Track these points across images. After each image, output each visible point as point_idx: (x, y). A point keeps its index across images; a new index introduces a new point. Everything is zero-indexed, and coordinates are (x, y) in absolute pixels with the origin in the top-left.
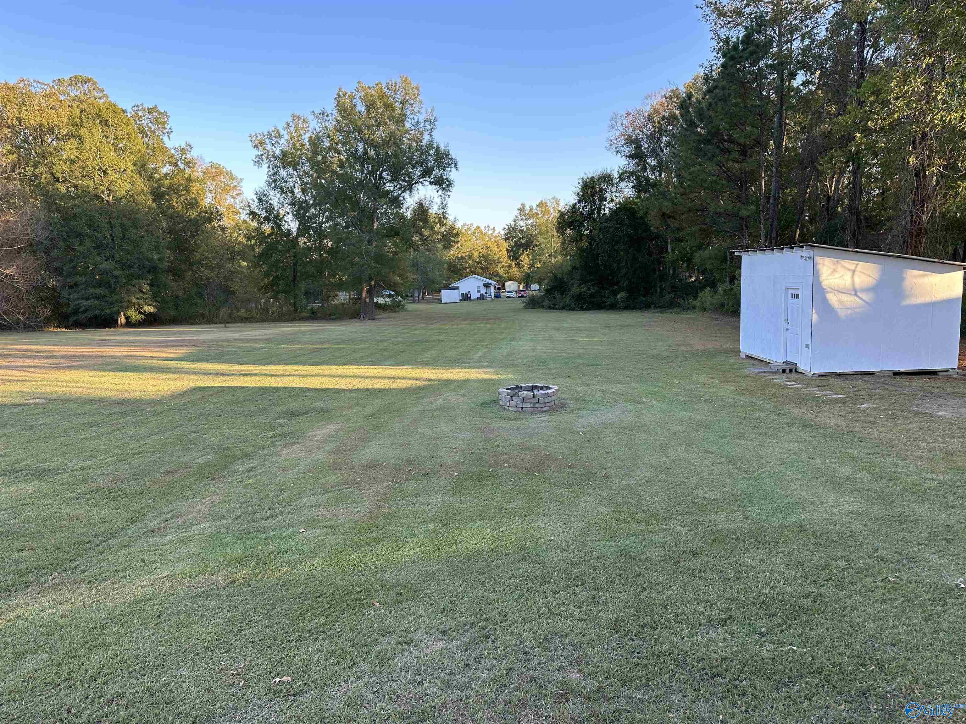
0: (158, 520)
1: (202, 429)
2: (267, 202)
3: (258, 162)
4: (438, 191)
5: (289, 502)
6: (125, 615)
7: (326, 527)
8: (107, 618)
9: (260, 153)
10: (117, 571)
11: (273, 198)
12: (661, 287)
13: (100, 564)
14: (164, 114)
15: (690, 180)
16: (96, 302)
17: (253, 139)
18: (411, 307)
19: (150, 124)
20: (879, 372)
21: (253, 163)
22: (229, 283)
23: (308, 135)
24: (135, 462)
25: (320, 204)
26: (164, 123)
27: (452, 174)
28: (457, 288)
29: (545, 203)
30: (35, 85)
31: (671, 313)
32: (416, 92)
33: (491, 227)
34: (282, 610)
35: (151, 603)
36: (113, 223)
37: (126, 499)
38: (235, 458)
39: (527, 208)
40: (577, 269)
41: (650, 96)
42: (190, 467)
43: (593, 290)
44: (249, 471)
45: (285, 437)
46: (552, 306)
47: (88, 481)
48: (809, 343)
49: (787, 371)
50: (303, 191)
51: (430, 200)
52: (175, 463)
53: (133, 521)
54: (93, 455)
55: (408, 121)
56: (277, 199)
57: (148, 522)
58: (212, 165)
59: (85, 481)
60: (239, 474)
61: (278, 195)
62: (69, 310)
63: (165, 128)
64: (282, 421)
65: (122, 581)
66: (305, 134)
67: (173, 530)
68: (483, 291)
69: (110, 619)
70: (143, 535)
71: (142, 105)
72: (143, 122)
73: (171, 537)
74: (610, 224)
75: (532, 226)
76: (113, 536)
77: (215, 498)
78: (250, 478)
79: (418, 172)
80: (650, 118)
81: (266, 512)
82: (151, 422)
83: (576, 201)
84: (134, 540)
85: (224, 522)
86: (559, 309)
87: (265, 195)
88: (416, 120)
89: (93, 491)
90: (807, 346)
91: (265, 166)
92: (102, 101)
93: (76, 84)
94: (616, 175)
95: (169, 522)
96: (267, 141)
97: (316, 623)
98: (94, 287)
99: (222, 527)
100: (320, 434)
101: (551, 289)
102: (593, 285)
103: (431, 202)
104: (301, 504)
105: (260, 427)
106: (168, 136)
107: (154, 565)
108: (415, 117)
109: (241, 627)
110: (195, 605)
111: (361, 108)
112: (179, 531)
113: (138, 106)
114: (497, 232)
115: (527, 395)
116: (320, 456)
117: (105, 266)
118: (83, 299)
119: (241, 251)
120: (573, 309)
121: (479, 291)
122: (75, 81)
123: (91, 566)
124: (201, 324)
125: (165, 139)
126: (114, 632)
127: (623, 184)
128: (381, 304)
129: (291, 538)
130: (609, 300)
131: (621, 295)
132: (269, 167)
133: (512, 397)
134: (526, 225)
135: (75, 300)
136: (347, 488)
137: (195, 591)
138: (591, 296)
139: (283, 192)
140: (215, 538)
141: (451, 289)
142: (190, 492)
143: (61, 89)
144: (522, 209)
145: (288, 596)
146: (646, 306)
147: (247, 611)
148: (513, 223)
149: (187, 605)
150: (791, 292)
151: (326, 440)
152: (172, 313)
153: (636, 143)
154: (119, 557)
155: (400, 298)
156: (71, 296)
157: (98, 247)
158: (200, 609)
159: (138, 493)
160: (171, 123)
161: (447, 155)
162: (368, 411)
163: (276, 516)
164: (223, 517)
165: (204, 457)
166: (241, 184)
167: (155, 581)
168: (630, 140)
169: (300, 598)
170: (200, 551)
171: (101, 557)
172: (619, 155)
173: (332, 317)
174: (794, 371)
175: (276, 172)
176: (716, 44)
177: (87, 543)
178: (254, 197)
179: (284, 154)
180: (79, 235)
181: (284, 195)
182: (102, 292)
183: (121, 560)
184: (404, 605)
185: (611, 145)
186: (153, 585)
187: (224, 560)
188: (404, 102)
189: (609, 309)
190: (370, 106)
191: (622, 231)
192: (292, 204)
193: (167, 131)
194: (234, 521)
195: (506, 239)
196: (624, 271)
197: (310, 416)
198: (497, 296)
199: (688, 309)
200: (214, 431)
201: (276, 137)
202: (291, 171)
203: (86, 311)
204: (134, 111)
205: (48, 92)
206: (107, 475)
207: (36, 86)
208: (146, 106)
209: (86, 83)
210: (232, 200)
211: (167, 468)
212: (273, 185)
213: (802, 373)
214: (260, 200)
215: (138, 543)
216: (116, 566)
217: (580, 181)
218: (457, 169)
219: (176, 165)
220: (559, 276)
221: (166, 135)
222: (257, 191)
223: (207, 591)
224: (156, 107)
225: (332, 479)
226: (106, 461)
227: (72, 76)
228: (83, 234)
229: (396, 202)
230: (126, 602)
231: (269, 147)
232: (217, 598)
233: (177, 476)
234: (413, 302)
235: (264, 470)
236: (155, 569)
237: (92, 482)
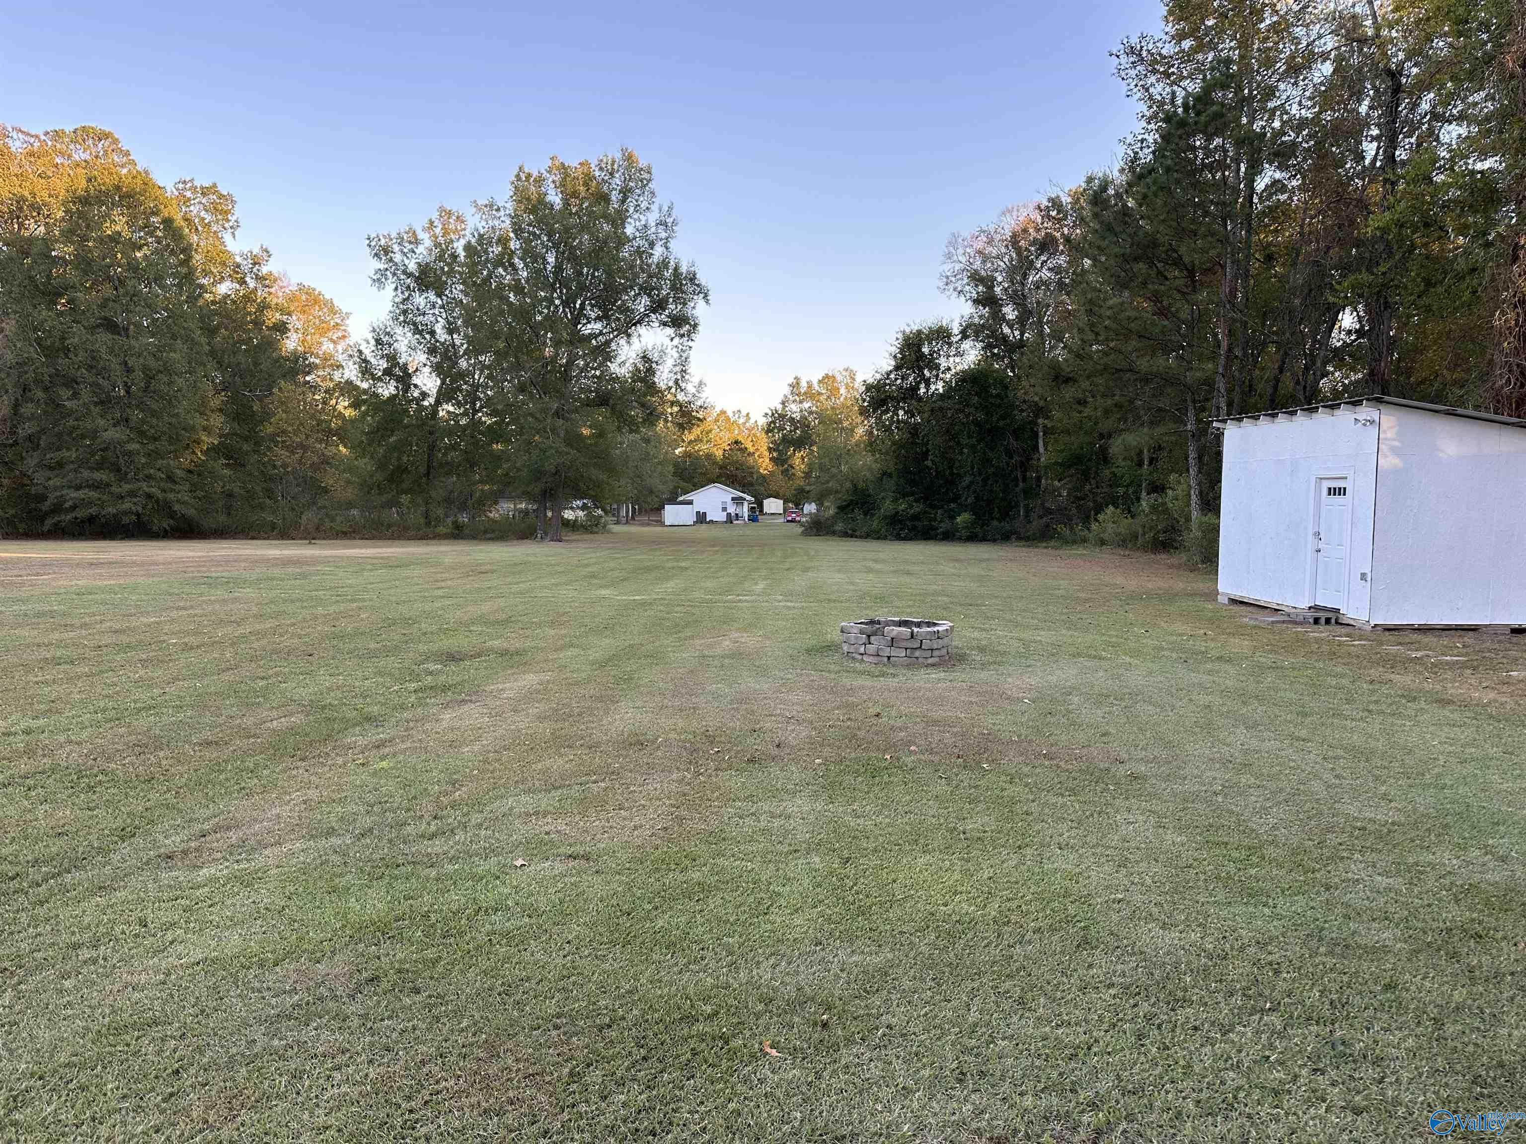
0: (184, 835)
1: (277, 675)
2: (390, 345)
3: (379, 280)
4: (672, 339)
5: (477, 804)
6: (82, 1067)
7: (574, 857)
8: (32, 1075)
9: (382, 266)
10: (76, 946)
11: (399, 338)
12: (1026, 507)
13: (36, 927)
14: (228, 198)
15: (1109, 318)
16: (92, 493)
17: (373, 244)
18: (616, 528)
19: (203, 214)
20: (1486, 626)
21: (370, 282)
22: (318, 475)
23: (462, 242)
24: (143, 722)
25: (478, 352)
26: (227, 212)
27: (699, 309)
28: (690, 503)
29: (833, 377)
30: (14, 135)
31: (1046, 547)
32: (646, 176)
33: (744, 413)
34: (517, 1060)
35: (156, 1032)
36: (130, 363)
37: (115, 791)
38: (348, 724)
39: (804, 384)
40: (890, 475)
41: (1010, 211)
42: (255, 736)
43: (917, 508)
44: (378, 747)
45: (443, 691)
46: (850, 532)
47: (35, 753)
48: (1367, 570)
49: (1323, 621)
50: (450, 332)
51: (662, 351)
52: (224, 728)
53: (125, 834)
54: (54, 710)
55: (630, 223)
56: (406, 342)
57: (161, 838)
58: (301, 287)
59: (29, 752)
60: (356, 751)
61: (409, 334)
62: (46, 506)
63: (228, 221)
64: (432, 667)
65: (84, 971)
66: (458, 240)
67: (219, 855)
68: (732, 509)
69: (40, 1078)
70: (147, 863)
71: (192, 181)
72: (192, 208)
73: (213, 871)
74: (947, 404)
75: (811, 413)
76: (77, 863)
77: (313, 794)
78: (382, 759)
79: (643, 303)
80: (1014, 240)
81: (429, 824)
82: (178, 659)
83: (891, 368)
84: (125, 875)
85: (335, 841)
86: (861, 537)
87: (388, 334)
88: (643, 223)
89: (43, 772)
90: (1363, 576)
91: (390, 287)
92: (125, 171)
93: (84, 140)
94: (956, 330)
95: (208, 838)
96: (396, 248)
97: (624, 1105)
98: (92, 469)
99: (331, 852)
100: (511, 689)
101: (848, 506)
102: (916, 501)
103: (663, 352)
104: (505, 809)
105: (390, 674)
106: (233, 233)
107: (169, 933)
108: (641, 217)
109: (411, 1111)
110: (276, 1042)
111: (555, 198)
112: (231, 859)
113: (185, 182)
114: (752, 421)
115: (899, 632)
116: (523, 723)
117: (112, 434)
118: (69, 487)
119: (340, 428)
120: (885, 538)
121: (724, 509)
122: (83, 135)
123: (12, 933)
124: (268, 538)
125: (227, 237)
126: (45, 1119)
127: (967, 345)
128: (568, 521)
129: (498, 878)
130: (942, 525)
131: (963, 518)
132: (396, 289)
133: (869, 636)
134: (801, 411)
135: (56, 489)
136: (595, 782)
137: (273, 1001)
138: (915, 517)
139: (417, 331)
140: (316, 874)
141: (681, 503)
142: (256, 781)
143: (58, 146)
144: (795, 385)
145: (526, 1022)
146: (1004, 537)
147: (423, 1062)
148: (779, 407)
149: (254, 1041)
150: (1326, 485)
151: (529, 696)
152: (222, 518)
153: (988, 282)
154: (84, 911)
155: (600, 512)
156: (51, 483)
157: (102, 402)
158: (290, 1053)
159: (142, 779)
160: (238, 213)
161: (692, 279)
162: (595, 654)
163: (452, 831)
164: (331, 832)
165: (283, 720)
166: (347, 322)
167: (168, 974)
168: (976, 278)
169: (557, 1027)
170: (282, 903)
171: (40, 911)
172: (963, 298)
173: (488, 536)
174: (1333, 621)
175: (408, 299)
176: (1144, 108)
177: (12, 879)
178: (370, 336)
179: (424, 269)
180: (71, 382)
181: (417, 336)
182: (104, 477)
183: (87, 920)
184: (846, 1056)
185: (947, 284)
186: (164, 983)
187: (344, 926)
188: (625, 193)
189: (943, 539)
190: (569, 196)
191: (967, 416)
192: (432, 351)
193: (231, 224)
194: (359, 839)
195: (768, 431)
196: (967, 479)
197: (485, 661)
198: (753, 519)
199: (1074, 542)
200: (301, 677)
201: (410, 242)
202: (432, 296)
203: (74, 508)
204: (177, 189)
205: (36, 149)
206: (79, 743)
207: (15, 137)
208: (197, 183)
209: (100, 140)
210: (331, 346)
211: (207, 735)
212: (402, 318)
213: (1348, 625)
214: (378, 342)
215: (133, 881)
216: (73, 933)
217: (900, 336)
218: (707, 302)
219: (242, 282)
220: (861, 485)
221: (230, 230)
222: (375, 326)
223: (308, 1004)
224: (215, 185)
225: (557, 764)
226: (79, 720)
227: (78, 126)
228: (79, 380)
229: (604, 353)
230: (87, 1029)
231: (398, 258)
232: (335, 1024)
233: (227, 751)
234: (618, 523)
235: (409, 745)
236: (171, 943)
237: (44, 756)
